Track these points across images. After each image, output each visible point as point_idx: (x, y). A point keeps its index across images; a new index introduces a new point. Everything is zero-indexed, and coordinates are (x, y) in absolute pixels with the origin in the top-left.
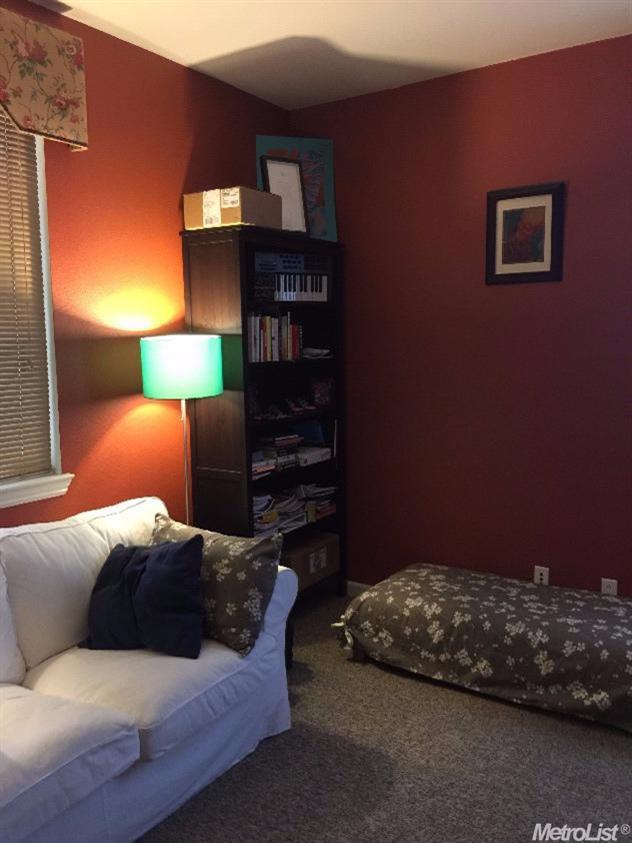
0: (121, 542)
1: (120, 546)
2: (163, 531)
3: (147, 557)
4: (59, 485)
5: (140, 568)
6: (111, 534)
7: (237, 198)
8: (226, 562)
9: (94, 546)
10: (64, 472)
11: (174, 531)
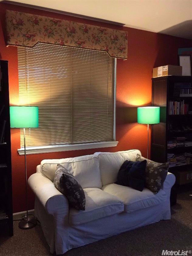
0: (127, 160)
1: (127, 161)
2: (138, 158)
3: (133, 164)
4: (115, 144)
5: (130, 166)
6: (125, 157)
7: (167, 68)
8: (152, 168)
9: (120, 159)
10: (116, 141)
11: (141, 159)
